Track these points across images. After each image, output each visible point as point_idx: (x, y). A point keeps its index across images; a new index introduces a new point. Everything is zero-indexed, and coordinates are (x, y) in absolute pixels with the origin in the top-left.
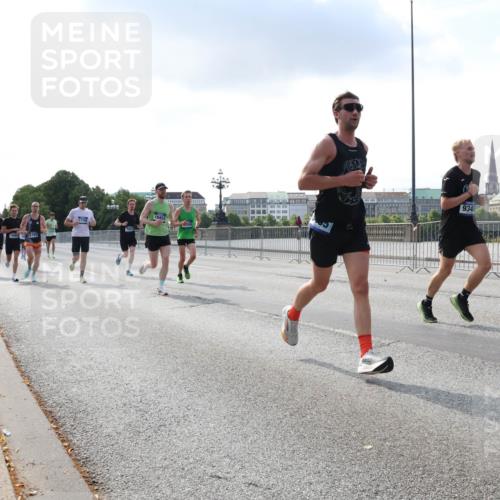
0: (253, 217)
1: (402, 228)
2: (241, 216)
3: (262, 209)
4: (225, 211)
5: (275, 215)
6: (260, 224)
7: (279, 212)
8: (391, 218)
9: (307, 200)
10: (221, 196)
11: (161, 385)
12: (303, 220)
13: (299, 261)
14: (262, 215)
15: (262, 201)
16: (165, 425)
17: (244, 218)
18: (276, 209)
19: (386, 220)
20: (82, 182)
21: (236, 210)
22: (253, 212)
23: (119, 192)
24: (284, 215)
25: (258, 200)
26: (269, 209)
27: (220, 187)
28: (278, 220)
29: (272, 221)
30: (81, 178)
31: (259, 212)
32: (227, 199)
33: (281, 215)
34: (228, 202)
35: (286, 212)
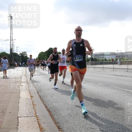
0: (101, 59)
2: (97, 59)
3: (103, 57)
4: (93, 57)
5: (107, 58)
6: (103, 61)
7: (108, 57)
9: (115, 54)
12: (114, 60)
13: (113, 71)
14: (103, 58)
15: (103, 55)
16: (78, 114)
17: (98, 59)
18: (107, 57)
21: (96, 57)
22: (101, 58)
24: (109, 58)
25: (102, 54)
26: (105, 57)
28: (107, 60)
29: (106, 60)
31: (102, 58)
33: (108, 58)
34: (94, 55)
35: (109, 57)
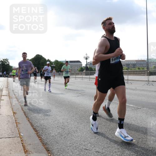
1: (144, 71)
4: (88, 66)
8: (141, 68)
10: (87, 62)
11: (69, 121)
16: (70, 133)
17: (94, 69)
19: (139, 69)
20: (44, 58)
21: (91, 66)
23: (55, 61)
27: (87, 59)
30: (43, 57)
32: (88, 63)
34: (89, 64)
